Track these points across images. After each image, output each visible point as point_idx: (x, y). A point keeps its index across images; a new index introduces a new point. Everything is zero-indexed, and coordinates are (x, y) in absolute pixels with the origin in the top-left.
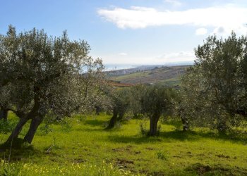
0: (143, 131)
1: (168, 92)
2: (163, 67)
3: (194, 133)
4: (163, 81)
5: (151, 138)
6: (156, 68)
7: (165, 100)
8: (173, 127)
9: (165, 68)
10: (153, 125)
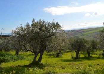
0: (72, 57)
1: (83, 41)
3: (93, 57)
4: (72, 36)
5: (77, 60)
7: (82, 44)
8: (83, 55)
9: (73, 31)
10: (77, 55)
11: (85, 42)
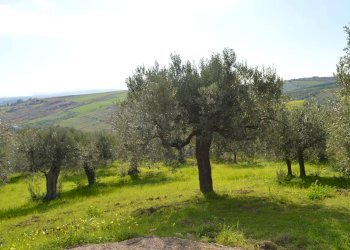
0: (34, 198)
2: (30, 99)
4: (33, 121)
5: (52, 203)
6: (20, 101)
7: (68, 146)
8: (72, 183)
9: (34, 101)
10: (52, 184)
11: (77, 140)
